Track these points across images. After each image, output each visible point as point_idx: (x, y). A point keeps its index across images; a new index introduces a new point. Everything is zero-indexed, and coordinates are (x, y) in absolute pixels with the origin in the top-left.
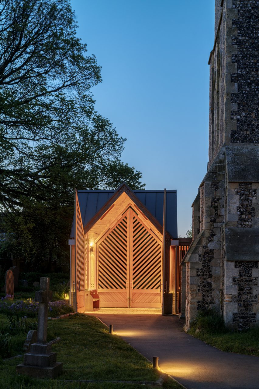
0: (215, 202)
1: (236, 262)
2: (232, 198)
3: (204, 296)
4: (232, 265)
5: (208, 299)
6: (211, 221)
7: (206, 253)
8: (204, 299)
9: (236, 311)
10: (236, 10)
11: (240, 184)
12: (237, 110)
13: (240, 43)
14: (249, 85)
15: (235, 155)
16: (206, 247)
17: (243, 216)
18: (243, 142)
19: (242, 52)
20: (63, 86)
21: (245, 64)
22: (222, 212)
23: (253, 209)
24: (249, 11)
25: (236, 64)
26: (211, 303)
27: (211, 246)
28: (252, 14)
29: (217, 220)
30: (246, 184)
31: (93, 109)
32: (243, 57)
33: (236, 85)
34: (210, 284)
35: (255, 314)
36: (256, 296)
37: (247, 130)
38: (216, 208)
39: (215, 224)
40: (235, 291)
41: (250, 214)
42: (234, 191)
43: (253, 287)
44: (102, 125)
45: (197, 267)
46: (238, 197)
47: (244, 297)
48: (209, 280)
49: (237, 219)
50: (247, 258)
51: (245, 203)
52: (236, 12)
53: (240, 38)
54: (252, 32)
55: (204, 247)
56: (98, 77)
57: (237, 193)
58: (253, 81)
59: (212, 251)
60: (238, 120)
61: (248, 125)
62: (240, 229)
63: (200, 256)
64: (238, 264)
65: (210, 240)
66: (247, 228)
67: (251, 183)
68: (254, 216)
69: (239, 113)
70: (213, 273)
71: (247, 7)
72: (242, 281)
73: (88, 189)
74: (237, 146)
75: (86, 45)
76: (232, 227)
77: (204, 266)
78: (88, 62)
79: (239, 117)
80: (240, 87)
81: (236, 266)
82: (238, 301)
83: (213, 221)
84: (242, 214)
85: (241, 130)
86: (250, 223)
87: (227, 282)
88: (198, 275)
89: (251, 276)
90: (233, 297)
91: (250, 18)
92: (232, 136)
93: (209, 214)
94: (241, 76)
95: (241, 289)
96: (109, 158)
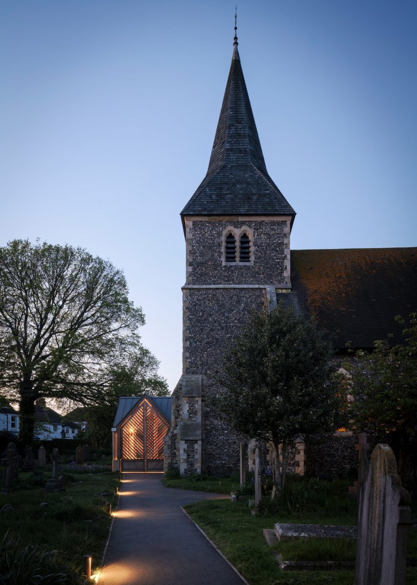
0: (177, 407)
1: (185, 440)
2: (185, 405)
3: (172, 459)
4: (183, 442)
5: (174, 462)
6: (175, 418)
7: (172, 436)
8: (172, 462)
9: (186, 468)
10: (188, 301)
11: (189, 397)
12: (189, 356)
13: (190, 320)
14: (196, 342)
15: (188, 381)
16: (173, 432)
17: (191, 415)
18: (192, 374)
19: (191, 324)
20: (120, 327)
21: (193, 331)
22: (181, 413)
23: (196, 411)
24: (195, 302)
25: (188, 331)
26: (176, 463)
27: (175, 432)
28: (197, 304)
29: (179, 417)
30: (192, 397)
31: (139, 342)
32: (192, 327)
33: (188, 342)
34: (175, 453)
35: (196, 469)
36: (197, 459)
37: (194, 367)
38: (178, 411)
39: (177, 420)
40: (185, 457)
41: (195, 414)
42: (185, 401)
43: (195, 454)
44: (145, 352)
45: (168, 443)
46: (187, 405)
47: (190, 460)
48: (175, 451)
49: (187, 417)
50: (191, 438)
51: (192, 408)
52: (188, 303)
53: (190, 317)
54: (197, 313)
55: (171, 432)
56: (143, 322)
57: (187, 402)
58: (197, 340)
59: (176, 434)
60: (189, 362)
61: (195, 364)
62: (189, 422)
63: (169, 437)
64: (186, 441)
65: (175, 429)
66: (193, 422)
67: (195, 397)
68: (197, 415)
69: (190, 358)
70: (176, 447)
71: (194, 299)
72: (189, 451)
73: (133, 395)
74: (189, 376)
75: (133, 302)
76: (185, 421)
77: (171, 443)
78: (136, 311)
79: (190, 360)
80: (190, 344)
81: (186, 443)
82: (187, 462)
83: (176, 418)
84: (190, 414)
85: (191, 367)
86: (195, 419)
87: (182, 451)
88: (168, 448)
89: (194, 448)
90: (184, 460)
91: (195, 306)
92: (186, 370)
93: (175, 414)
94: (191, 337)
95: (188, 455)
96: (149, 375)
